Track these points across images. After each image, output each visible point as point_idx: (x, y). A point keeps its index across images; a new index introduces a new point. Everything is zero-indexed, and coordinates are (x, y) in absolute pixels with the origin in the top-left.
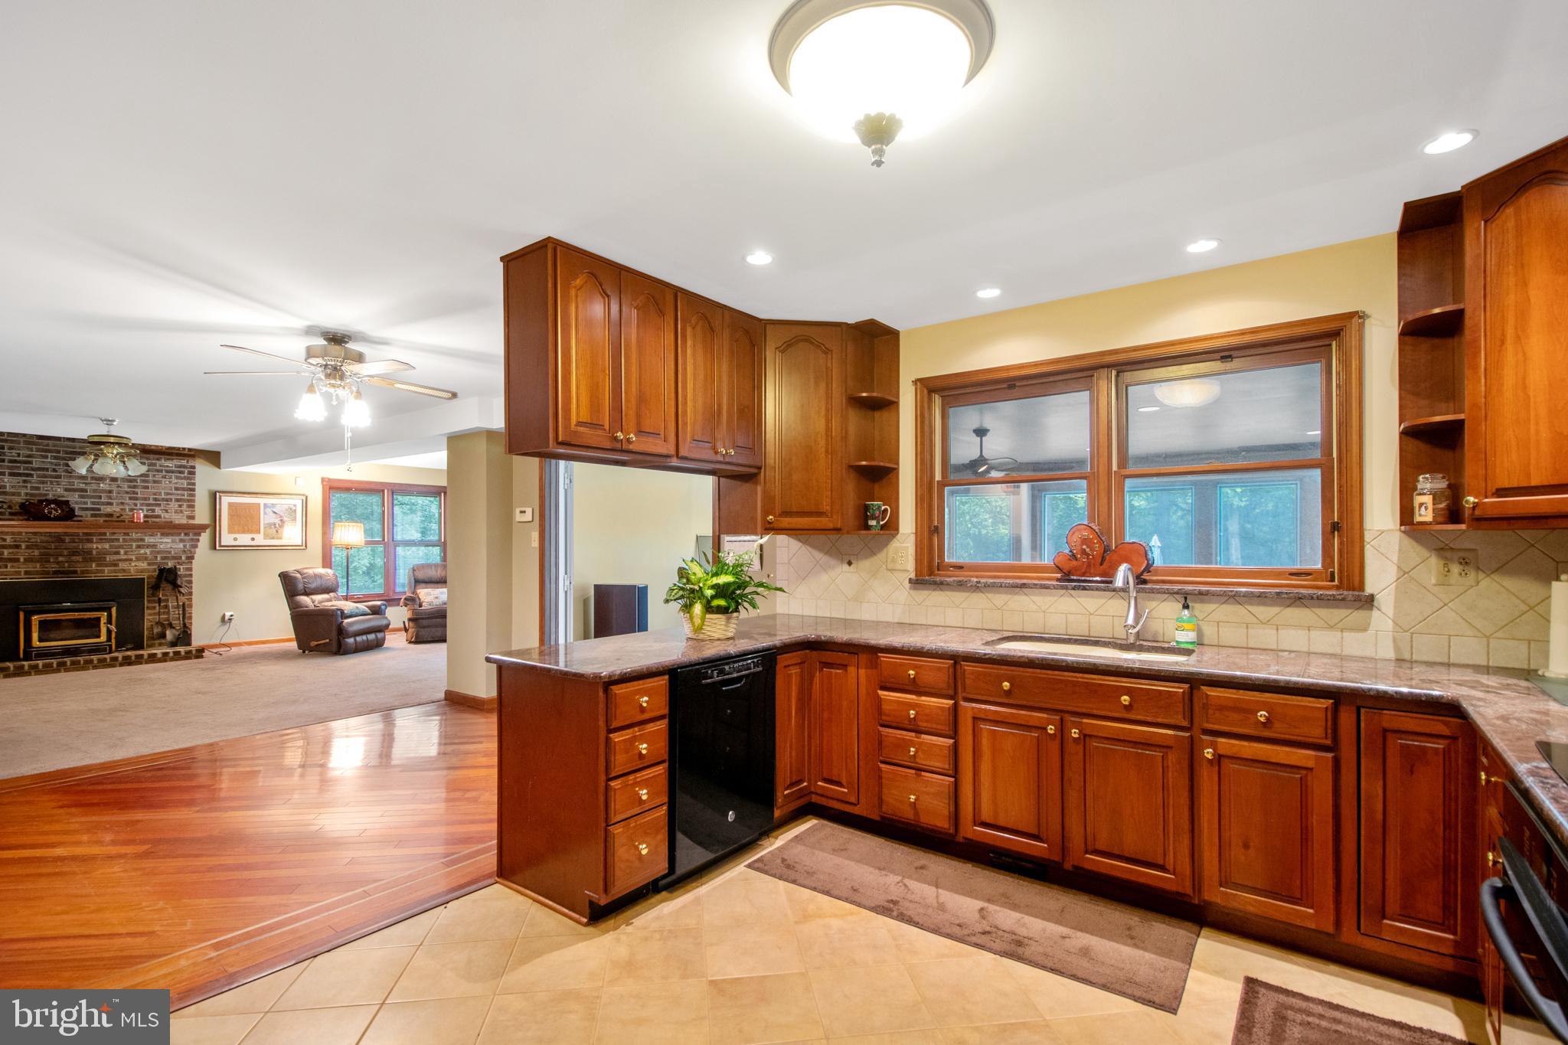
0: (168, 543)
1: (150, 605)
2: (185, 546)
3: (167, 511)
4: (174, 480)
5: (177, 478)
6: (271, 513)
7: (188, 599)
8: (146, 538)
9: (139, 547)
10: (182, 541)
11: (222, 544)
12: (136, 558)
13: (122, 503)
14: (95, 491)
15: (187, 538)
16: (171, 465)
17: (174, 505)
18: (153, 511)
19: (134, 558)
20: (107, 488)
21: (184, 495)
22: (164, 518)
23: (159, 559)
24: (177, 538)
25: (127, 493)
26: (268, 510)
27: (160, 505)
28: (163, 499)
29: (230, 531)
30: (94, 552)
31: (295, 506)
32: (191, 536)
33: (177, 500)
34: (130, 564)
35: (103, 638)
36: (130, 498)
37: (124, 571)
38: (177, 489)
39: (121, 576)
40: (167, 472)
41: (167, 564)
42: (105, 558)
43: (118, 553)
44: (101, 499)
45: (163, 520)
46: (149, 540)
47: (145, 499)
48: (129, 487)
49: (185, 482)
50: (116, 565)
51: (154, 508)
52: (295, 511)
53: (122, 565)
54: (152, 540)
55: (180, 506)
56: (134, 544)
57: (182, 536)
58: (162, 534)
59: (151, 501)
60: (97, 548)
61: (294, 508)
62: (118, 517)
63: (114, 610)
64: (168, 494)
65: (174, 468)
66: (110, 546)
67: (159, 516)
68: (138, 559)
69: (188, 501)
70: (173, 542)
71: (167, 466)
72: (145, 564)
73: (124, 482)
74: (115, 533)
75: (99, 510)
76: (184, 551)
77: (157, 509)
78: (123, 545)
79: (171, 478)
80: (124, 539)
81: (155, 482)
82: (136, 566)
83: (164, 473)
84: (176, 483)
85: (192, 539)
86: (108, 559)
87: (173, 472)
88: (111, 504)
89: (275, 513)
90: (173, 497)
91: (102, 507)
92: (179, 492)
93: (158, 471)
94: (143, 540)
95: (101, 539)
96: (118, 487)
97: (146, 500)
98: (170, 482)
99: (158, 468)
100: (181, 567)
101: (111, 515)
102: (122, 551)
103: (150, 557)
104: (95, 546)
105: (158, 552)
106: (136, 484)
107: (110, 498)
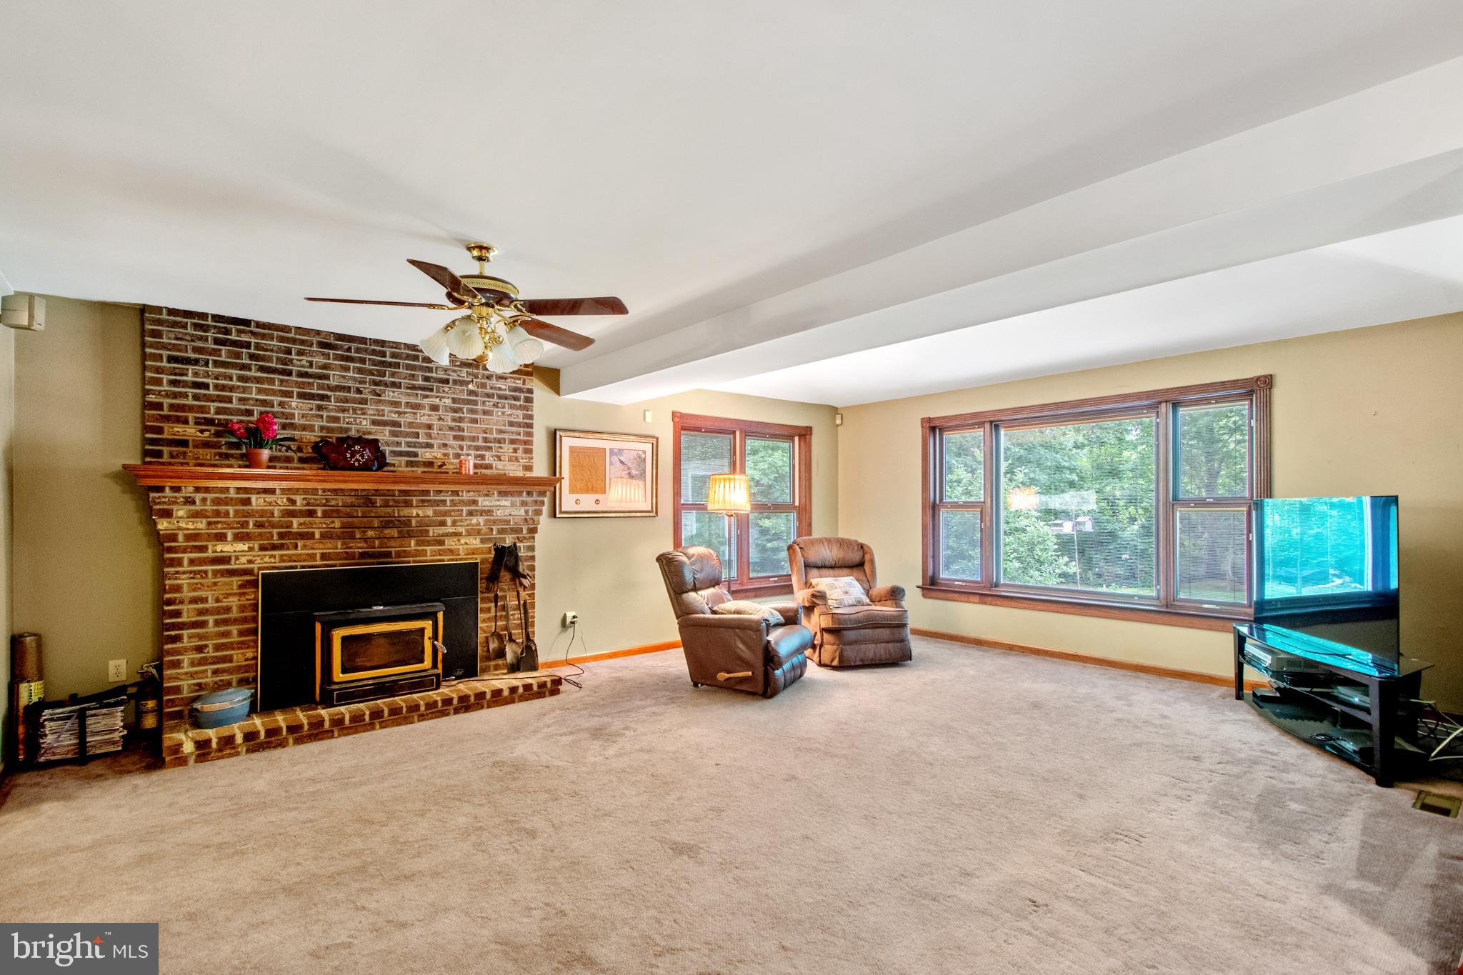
0: (507, 508)
1: (484, 605)
2: (526, 512)
3: (499, 458)
4: (508, 411)
5: (512, 407)
6: (619, 463)
7: (529, 595)
8: (480, 499)
9: (470, 513)
10: (524, 504)
11: (563, 509)
12: (467, 531)
13: (445, 445)
14: (411, 425)
15: (529, 499)
16: (504, 387)
17: (508, 448)
18: (483, 457)
19: (462, 530)
20: (425, 420)
21: (519, 434)
22: (497, 469)
23: (494, 533)
24: (518, 500)
25: (451, 429)
26: (615, 459)
27: (490, 448)
28: (495, 439)
29: (572, 491)
30: (414, 523)
31: (644, 452)
32: (535, 497)
33: (512, 442)
34: (459, 540)
35: (428, 663)
36: (455, 438)
37: (451, 551)
38: (511, 424)
39: (447, 560)
40: (500, 397)
41: (504, 540)
42: (428, 531)
43: (443, 524)
44: (418, 438)
45: (494, 471)
46: (484, 502)
47: (474, 439)
48: (454, 420)
49: (520, 413)
50: (441, 543)
51: (484, 453)
52: (644, 460)
53: (450, 543)
54: (487, 503)
55: (515, 450)
56: (465, 509)
57: (524, 497)
58: (501, 493)
59: (480, 443)
60: (418, 515)
61: (643, 456)
62: (440, 467)
63: (440, 616)
64: (501, 432)
65: (507, 393)
66: (435, 512)
67: (489, 467)
68: (469, 534)
69: (526, 443)
70: (513, 505)
71: (500, 389)
72: (478, 540)
73: (446, 411)
74: (441, 491)
75: (416, 455)
76: (526, 519)
77: (487, 454)
78: (450, 511)
79: (504, 407)
80: (452, 501)
81: (485, 413)
82: (466, 544)
83: (496, 400)
84: (510, 415)
85: (536, 501)
86: (431, 534)
87: (506, 398)
88: (430, 446)
89: (622, 462)
90: (506, 436)
91: (420, 451)
92: (514, 429)
93: (488, 395)
94: (475, 502)
95: (423, 501)
96: (440, 419)
97: (474, 441)
98: (503, 413)
99: (488, 391)
100: (521, 545)
101: (430, 464)
102: (449, 521)
103: (484, 529)
104: (414, 512)
105: (494, 522)
106: (462, 415)
107: (429, 436)
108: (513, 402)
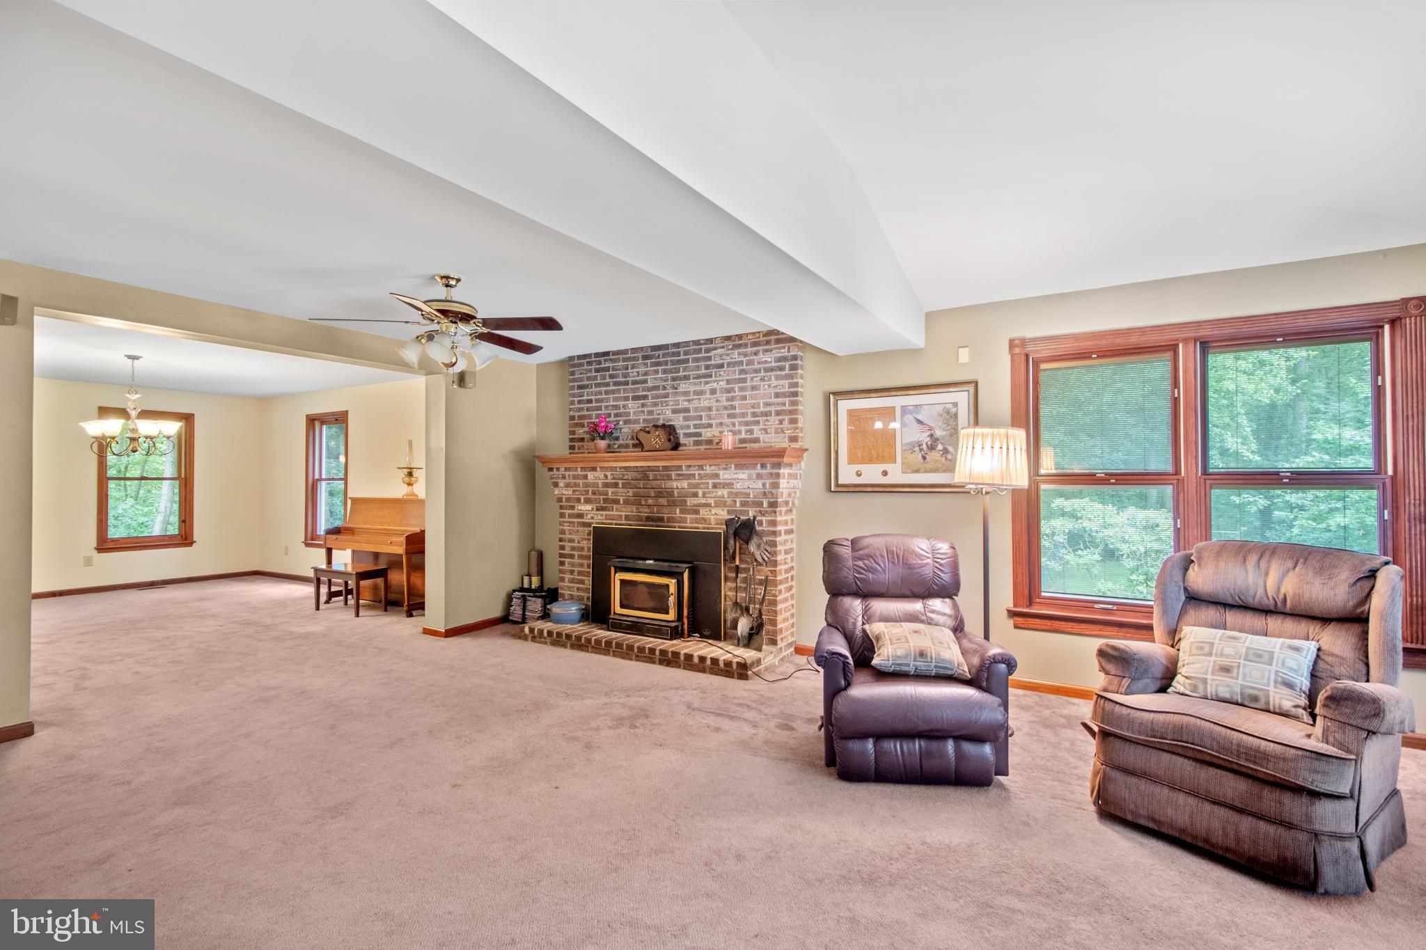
0: (745, 480)
1: (726, 575)
2: (764, 485)
3: (766, 431)
4: (774, 382)
5: (777, 378)
6: (914, 423)
7: (772, 572)
8: (721, 473)
9: (715, 486)
10: (759, 476)
11: (840, 482)
12: (715, 502)
13: (721, 424)
14: (696, 409)
15: (764, 471)
16: (769, 360)
17: (774, 420)
18: (751, 432)
19: (712, 501)
20: (706, 404)
21: (784, 404)
22: (764, 442)
23: (738, 505)
24: (754, 472)
25: (726, 408)
26: (909, 418)
27: (757, 423)
28: (762, 412)
29: (852, 461)
30: (676, 494)
31: (955, 405)
32: (769, 470)
33: (778, 413)
34: (710, 511)
35: (672, 616)
36: (730, 416)
37: (705, 520)
38: (777, 395)
39: (701, 528)
40: (766, 370)
41: (747, 512)
42: (686, 501)
43: (696, 495)
44: (701, 420)
45: (761, 445)
46: (725, 475)
47: (744, 415)
48: (728, 400)
49: (786, 382)
50: (697, 512)
51: (752, 427)
52: (956, 416)
53: (703, 512)
54: (727, 476)
55: (781, 422)
56: (711, 482)
57: (759, 469)
58: (738, 467)
59: (749, 418)
60: (677, 488)
61: (954, 410)
62: (717, 444)
63: (686, 575)
64: (767, 404)
65: (773, 364)
66: (689, 484)
67: (756, 440)
68: (717, 505)
69: (791, 412)
70: (750, 478)
71: (766, 362)
72: (726, 511)
73: (722, 393)
74: (690, 466)
75: (699, 435)
76: (765, 492)
77: (756, 428)
78: (699, 484)
79: (770, 380)
80: (699, 474)
81: (754, 388)
82: (716, 514)
83: (763, 374)
84: (776, 386)
85: (771, 474)
86: (688, 504)
87: (772, 370)
88: (710, 426)
89: (920, 422)
90: (773, 409)
91: (703, 431)
92: (780, 400)
93: (757, 371)
94: (717, 476)
95: (679, 475)
96: (718, 401)
97: (744, 417)
98: (769, 386)
99: (756, 366)
100: (764, 519)
101: (710, 442)
102: (700, 493)
103: (729, 501)
104: (675, 484)
105: (737, 494)
106: (734, 394)
107: (709, 417)
108: (779, 373)
